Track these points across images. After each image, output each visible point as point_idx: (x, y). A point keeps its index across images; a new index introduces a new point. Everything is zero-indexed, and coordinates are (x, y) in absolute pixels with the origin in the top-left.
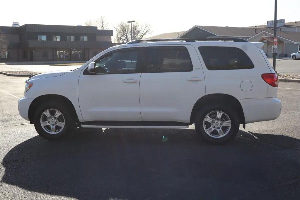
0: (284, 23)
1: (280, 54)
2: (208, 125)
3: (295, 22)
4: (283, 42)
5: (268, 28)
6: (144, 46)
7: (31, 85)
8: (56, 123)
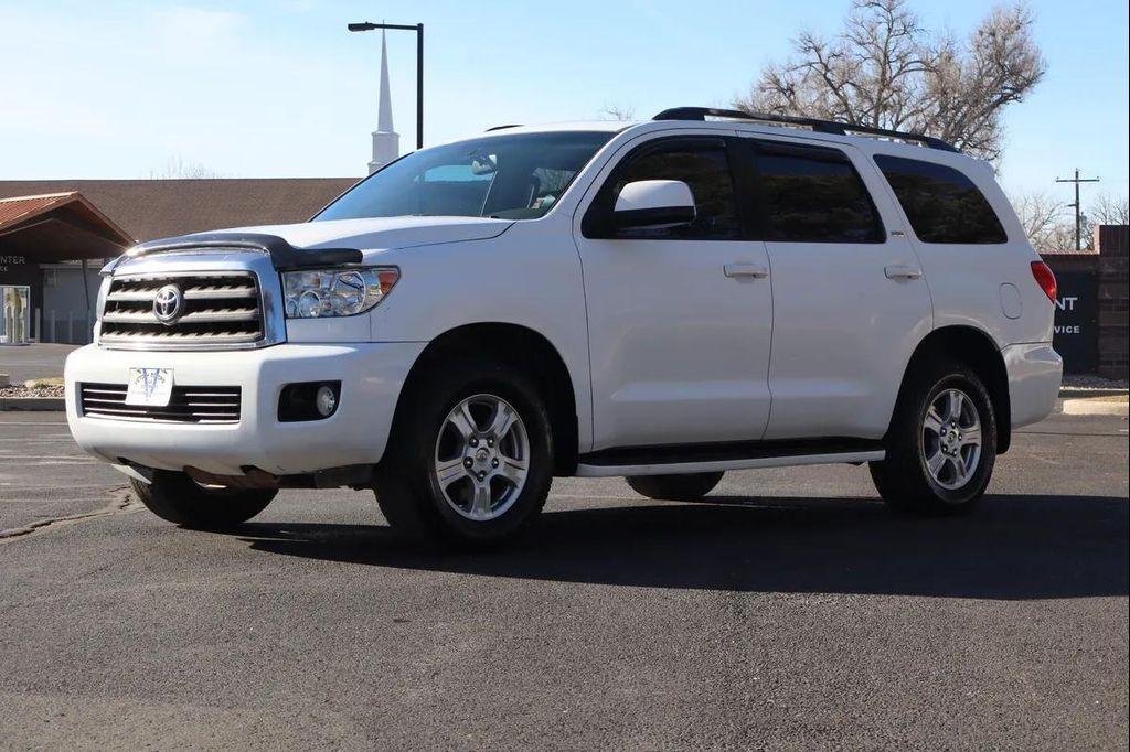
6: (733, 134)
7: (389, 277)
8: (495, 466)
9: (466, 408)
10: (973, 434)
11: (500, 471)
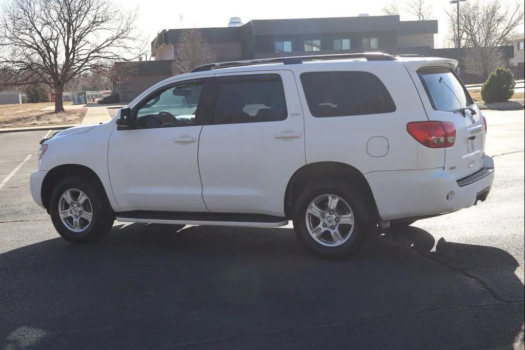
2: (315, 221)
6: (213, 76)
10: (348, 219)
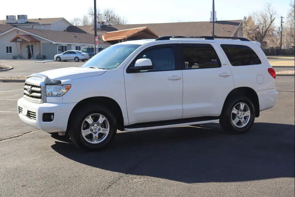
0: (27, 19)
1: (38, 55)
3: (40, 19)
4: (39, 42)
5: (8, 23)
6: (177, 43)
7: (68, 87)
8: (99, 130)
9: (90, 117)
10: (248, 113)
11: (101, 131)
